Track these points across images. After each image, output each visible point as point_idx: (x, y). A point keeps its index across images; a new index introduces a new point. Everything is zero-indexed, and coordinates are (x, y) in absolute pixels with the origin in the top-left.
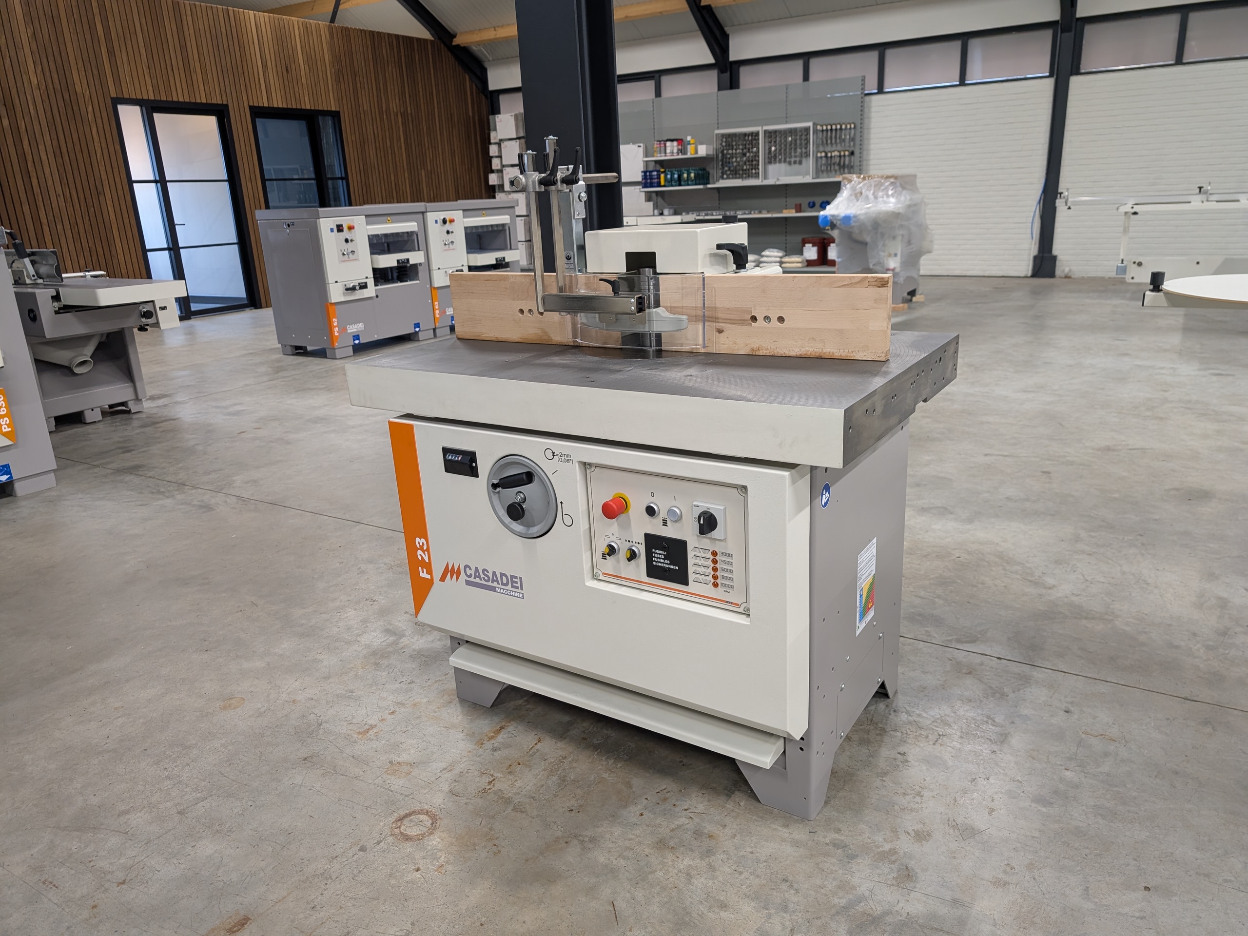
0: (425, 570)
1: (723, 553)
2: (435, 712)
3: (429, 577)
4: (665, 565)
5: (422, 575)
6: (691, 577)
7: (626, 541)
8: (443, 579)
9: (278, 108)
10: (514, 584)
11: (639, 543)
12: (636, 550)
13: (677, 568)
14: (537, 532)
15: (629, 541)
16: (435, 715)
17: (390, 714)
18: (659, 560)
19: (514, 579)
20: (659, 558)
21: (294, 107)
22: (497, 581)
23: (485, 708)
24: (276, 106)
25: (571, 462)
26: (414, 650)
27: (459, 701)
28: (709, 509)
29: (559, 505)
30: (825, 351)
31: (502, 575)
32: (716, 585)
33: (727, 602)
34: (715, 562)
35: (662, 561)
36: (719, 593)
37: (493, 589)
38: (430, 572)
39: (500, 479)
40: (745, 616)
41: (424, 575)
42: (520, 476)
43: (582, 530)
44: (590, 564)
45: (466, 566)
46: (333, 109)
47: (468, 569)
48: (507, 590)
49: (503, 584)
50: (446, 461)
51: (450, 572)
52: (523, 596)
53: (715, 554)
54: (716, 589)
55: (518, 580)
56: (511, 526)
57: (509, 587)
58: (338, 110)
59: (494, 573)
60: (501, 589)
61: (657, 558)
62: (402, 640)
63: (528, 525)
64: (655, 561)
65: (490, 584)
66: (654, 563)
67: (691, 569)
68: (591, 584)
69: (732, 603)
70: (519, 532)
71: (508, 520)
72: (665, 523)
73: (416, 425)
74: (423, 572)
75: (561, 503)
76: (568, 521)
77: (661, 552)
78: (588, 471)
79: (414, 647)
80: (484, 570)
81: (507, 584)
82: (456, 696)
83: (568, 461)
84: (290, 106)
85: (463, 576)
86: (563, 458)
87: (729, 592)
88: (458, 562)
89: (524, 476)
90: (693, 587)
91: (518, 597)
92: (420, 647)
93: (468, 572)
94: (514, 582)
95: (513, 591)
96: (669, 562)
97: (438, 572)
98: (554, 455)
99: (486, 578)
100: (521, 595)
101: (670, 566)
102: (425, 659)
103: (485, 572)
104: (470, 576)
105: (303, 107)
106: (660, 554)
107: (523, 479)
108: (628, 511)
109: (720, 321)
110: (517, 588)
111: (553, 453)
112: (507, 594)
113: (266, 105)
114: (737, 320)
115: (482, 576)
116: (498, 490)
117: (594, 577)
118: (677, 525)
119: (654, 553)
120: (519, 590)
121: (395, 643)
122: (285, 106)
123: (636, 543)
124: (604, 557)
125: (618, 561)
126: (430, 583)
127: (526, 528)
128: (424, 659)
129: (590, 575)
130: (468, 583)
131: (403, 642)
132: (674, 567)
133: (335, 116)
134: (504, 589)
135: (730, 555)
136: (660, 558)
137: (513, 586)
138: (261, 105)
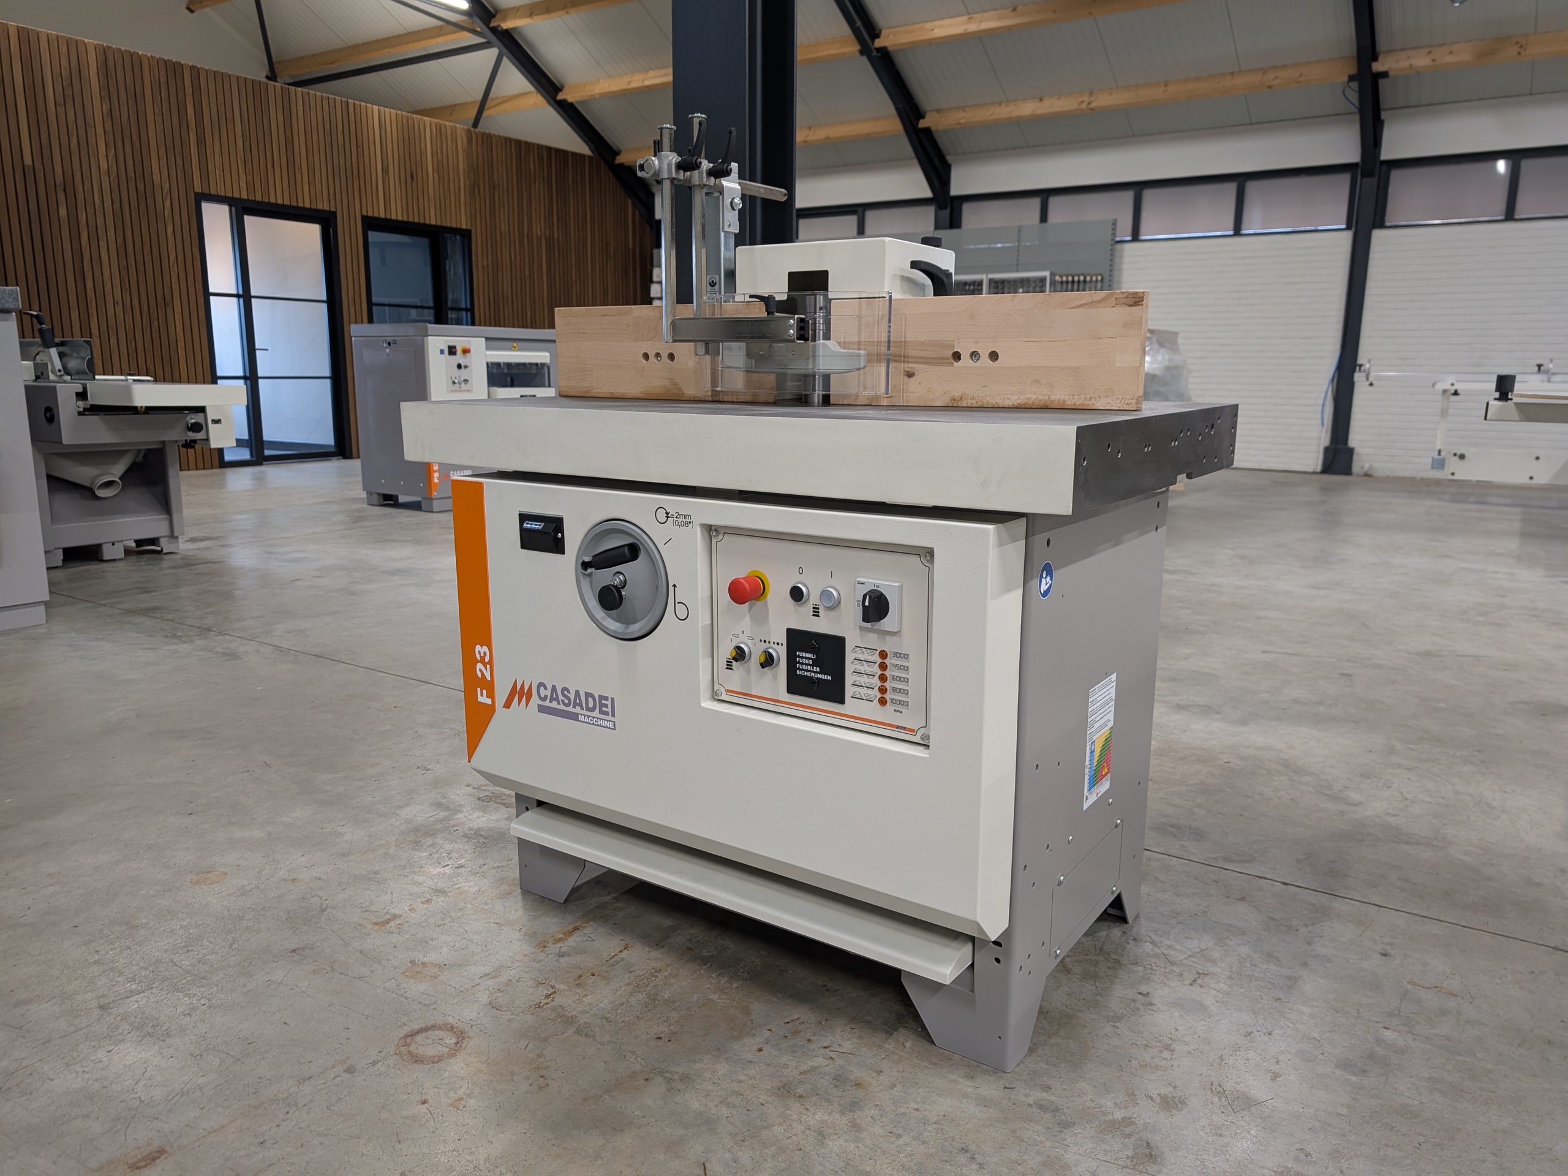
0: (484, 691)
1: (895, 654)
2: (486, 904)
3: (489, 701)
4: (813, 674)
5: (481, 699)
6: (849, 690)
7: (761, 641)
8: (507, 705)
9: (397, 221)
10: (604, 709)
11: (778, 644)
12: (774, 654)
13: (830, 678)
14: (640, 629)
15: (765, 641)
16: (485, 908)
17: (423, 903)
18: (804, 667)
19: (603, 702)
20: (806, 664)
21: (416, 220)
22: (580, 705)
23: (556, 904)
24: (394, 217)
25: (690, 525)
26: (471, 829)
27: (522, 892)
28: (878, 587)
29: (671, 589)
30: (1052, 398)
31: (588, 695)
32: (883, 702)
33: (898, 727)
34: (883, 666)
35: (809, 668)
36: (886, 714)
37: (574, 717)
38: (491, 695)
39: (594, 557)
40: (922, 748)
41: (484, 699)
42: (621, 549)
43: (700, 625)
44: (709, 677)
45: (541, 685)
46: (464, 227)
47: (542, 688)
48: (594, 718)
49: (588, 709)
50: (523, 530)
51: (519, 693)
52: (614, 726)
53: (883, 655)
54: (884, 708)
55: (609, 703)
56: (604, 623)
57: (596, 713)
58: (469, 228)
59: (577, 693)
60: (585, 716)
61: (803, 664)
62: (456, 817)
63: (627, 621)
64: (799, 669)
65: (570, 709)
66: (798, 672)
67: (849, 679)
68: (708, 704)
69: (905, 728)
70: (614, 631)
71: (600, 613)
72: (816, 612)
73: (486, 482)
74: (482, 695)
75: (674, 586)
76: (682, 612)
77: (808, 655)
78: (714, 541)
79: (471, 825)
80: (564, 689)
81: (593, 710)
82: (519, 887)
83: (686, 524)
84: (411, 220)
85: (535, 700)
86: (680, 520)
87: (901, 712)
88: (529, 679)
89: (626, 549)
90: (851, 706)
91: (607, 727)
92: (480, 826)
93: (543, 692)
94: (603, 705)
95: (600, 719)
96: (818, 669)
97: (501, 695)
98: (668, 517)
99: (566, 701)
100: (611, 725)
101: (819, 676)
102: (485, 841)
103: (566, 692)
104: (544, 699)
105: (427, 222)
106: (806, 658)
107: (624, 553)
108: (766, 597)
109: (910, 360)
110: (607, 714)
111: (667, 513)
112: (593, 724)
113: (382, 216)
114: (934, 358)
115: (561, 697)
116: (589, 570)
117: (715, 697)
118: (833, 614)
119: (799, 656)
120: (610, 718)
121: (446, 819)
122: (405, 219)
123: (774, 643)
124: (729, 667)
125: (748, 672)
126: (491, 710)
127: (624, 626)
128: (482, 840)
129: (708, 694)
130: (542, 709)
131: (457, 819)
132: (825, 677)
133: (466, 235)
134: (589, 717)
135: (905, 656)
136: (807, 666)
137: (601, 712)
138: (376, 215)
